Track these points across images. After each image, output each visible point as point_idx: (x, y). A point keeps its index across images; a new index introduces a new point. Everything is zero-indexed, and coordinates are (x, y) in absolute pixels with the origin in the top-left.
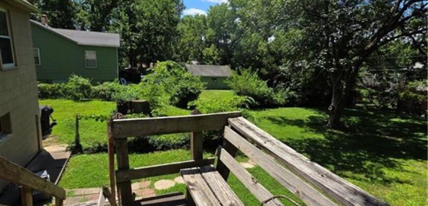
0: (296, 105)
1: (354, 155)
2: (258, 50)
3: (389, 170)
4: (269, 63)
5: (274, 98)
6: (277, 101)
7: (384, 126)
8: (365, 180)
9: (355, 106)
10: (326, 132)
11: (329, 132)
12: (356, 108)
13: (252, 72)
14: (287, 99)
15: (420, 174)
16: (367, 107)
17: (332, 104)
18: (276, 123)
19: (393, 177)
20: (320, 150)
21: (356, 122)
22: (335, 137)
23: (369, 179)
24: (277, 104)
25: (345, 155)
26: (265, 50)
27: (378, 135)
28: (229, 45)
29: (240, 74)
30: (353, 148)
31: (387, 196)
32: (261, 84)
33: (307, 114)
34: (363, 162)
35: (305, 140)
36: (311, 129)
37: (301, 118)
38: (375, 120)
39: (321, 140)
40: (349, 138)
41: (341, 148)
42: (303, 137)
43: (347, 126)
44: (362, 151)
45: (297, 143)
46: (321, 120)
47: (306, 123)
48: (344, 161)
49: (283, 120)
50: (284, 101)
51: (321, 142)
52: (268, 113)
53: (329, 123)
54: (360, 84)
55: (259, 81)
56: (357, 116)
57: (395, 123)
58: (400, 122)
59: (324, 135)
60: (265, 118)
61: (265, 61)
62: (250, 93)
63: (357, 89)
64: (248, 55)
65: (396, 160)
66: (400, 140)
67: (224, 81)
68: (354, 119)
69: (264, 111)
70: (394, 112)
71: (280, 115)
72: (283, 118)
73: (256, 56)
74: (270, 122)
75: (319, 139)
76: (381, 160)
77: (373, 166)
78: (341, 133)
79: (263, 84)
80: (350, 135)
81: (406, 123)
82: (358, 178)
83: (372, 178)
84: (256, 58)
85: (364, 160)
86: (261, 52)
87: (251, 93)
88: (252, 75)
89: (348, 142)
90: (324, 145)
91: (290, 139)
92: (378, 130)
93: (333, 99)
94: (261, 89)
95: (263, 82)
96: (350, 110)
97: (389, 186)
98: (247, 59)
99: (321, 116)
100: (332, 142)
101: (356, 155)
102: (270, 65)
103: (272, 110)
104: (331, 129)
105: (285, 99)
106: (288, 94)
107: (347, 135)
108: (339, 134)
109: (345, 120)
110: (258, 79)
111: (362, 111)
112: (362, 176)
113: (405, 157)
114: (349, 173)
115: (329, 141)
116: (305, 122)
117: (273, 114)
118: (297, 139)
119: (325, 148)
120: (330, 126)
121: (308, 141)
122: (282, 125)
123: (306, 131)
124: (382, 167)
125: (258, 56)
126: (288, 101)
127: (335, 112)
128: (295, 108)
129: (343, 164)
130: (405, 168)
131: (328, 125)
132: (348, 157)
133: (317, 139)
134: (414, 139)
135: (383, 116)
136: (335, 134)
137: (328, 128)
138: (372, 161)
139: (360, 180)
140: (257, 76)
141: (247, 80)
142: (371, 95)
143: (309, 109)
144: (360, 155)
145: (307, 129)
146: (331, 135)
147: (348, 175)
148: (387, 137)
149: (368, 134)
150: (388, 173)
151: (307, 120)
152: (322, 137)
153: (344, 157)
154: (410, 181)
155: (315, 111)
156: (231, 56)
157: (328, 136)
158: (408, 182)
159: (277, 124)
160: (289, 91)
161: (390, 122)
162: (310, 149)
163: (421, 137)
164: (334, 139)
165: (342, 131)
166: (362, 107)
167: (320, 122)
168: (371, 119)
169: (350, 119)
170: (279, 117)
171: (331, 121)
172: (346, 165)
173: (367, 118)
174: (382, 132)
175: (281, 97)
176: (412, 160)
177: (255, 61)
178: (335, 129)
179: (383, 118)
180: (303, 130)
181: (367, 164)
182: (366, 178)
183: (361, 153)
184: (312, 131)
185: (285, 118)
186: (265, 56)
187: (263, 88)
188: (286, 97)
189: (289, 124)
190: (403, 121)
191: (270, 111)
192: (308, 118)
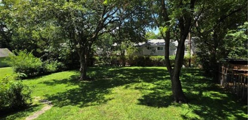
0: (63, 70)
1: (92, 92)
2: (32, 36)
3: (107, 95)
4: (42, 45)
5: (47, 69)
6: (50, 70)
7: (106, 73)
8: (97, 104)
9: (94, 65)
10: (79, 83)
11: (81, 83)
12: (95, 67)
13: (28, 53)
14: (57, 68)
15: (117, 93)
16: (99, 65)
17: (81, 67)
18: (49, 85)
19: (108, 98)
20: (76, 94)
21: (95, 74)
22: (84, 84)
23: (98, 103)
24: (50, 72)
25: (88, 94)
26: (38, 37)
27: (103, 79)
28: (6, 32)
29: (16, 55)
30: (93, 89)
31: (105, 109)
32: (36, 60)
33: (70, 74)
34: (96, 95)
35: (68, 91)
36: (72, 83)
37: (66, 78)
38: (102, 71)
39: (77, 88)
40: (91, 83)
41: (87, 90)
42: (67, 90)
43: (90, 77)
44: (96, 89)
45: (63, 95)
46: (78, 77)
47: (69, 81)
48: (88, 98)
49: (55, 82)
50: (55, 69)
51: (77, 90)
52: (44, 79)
53: (81, 77)
54: (95, 54)
55: (34, 59)
56: (95, 71)
57: (110, 71)
58: (112, 70)
59: (79, 85)
60: (41, 83)
61: (39, 44)
62: (27, 68)
63: (94, 57)
64: (25, 40)
65: (110, 89)
66: (111, 79)
67: (2, 62)
68: (94, 73)
69: (41, 78)
70: (110, 66)
71: (52, 78)
72: (54, 80)
73: (32, 41)
74: (45, 85)
75: (76, 88)
76: (104, 91)
77: (100, 95)
78: (88, 82)
79: (38, 60)
80: (92, 82)
81: (114, 70)
82: (94, 104)
83: (99, 102)
84: (31, 42)
85: (97, 94)
86: (35, 38)
87: (29, 67)
88: (28, 55)
89: (90, 86)
90: (79, 91)
91: (59, 93)
92: (104, 76)
93: (81, 65)
94: (36, 64)
95: (38, 59)
96: (92, 68)
97: (106, 103)
98: (24, 43)
99: (78, 74)
100: (83, 88)
101: (94, 92)
102: (43, 46)
103: (47, 76)
104: (82, 81)
105: (56, 68)
106: (57, 64)
107: (90, 82)
108: (87, 83)
109: (89, 74)
110: (33, 57)
111: (97, 68)
112: (95, 103)
113: (113, 87)
114: (90, 103)
115: (81, 88)
116: (69, 79)
117: (47, 79)
118: (63, 91)
119: (79, 92)
120: (82, 79)
121: (69, 91)
122: (53, 85)
123: (69, 85)
124: (104, 95)
125: (33, 41)
126: (58, 68)
127: (83, 71)
128: (63, 72)
129: (87, 99)
130: (113, 92)
131: (81, 79)
132: (90, 94)
133: (75, 88)
134: (116, 77)
135: (105, 68)
136: (84, 83)
137: (81, 80)
138: (100, 94)
139: (94, 105)
140: (32, 55)
141: (24, 58)
142: (100, 59)
143: (71, 71)
144: (95, 91)
145: (69, 84)
146: (82, 84)
147: (90, 105)
148: (107, 79)
149: (99, 79)
150: (106, 97)
151: (70, 78)
152: (77, 87)
153: (88, 95)
154: (114, 98)
155: (75, 72)
156: (9, 41)
157: (81, 85)
158: (113, 98)
159: (51, 85)
160: (58, 62)
161: (109, 71)
162: (71, 96)
163: (119, 75)
164: (84, 86)
165: (88, 81)
166: (97, 65)
167: (76, 78)
168: (101, 71)
169: (92, 73)
170: (51, 80)
171: (82, 77)
172: (89, 99)
173: (99, 71)
174: (105, 77)
175: (52, 67)
176: (115, 88)
177: (31, 44)
178: (85, 80)
179: (106, 69)
180: (67, 85)
181: (98, 95)
182: (97, 103)
183: (96, 90)
184: (72, 84)
185: (56, 80)
186: (39, 40)
187: (38, 62)
188: (56, 67)
189: (58, 83)
190: (113, 69)
191: (46, 77)
192: (70, 77)
